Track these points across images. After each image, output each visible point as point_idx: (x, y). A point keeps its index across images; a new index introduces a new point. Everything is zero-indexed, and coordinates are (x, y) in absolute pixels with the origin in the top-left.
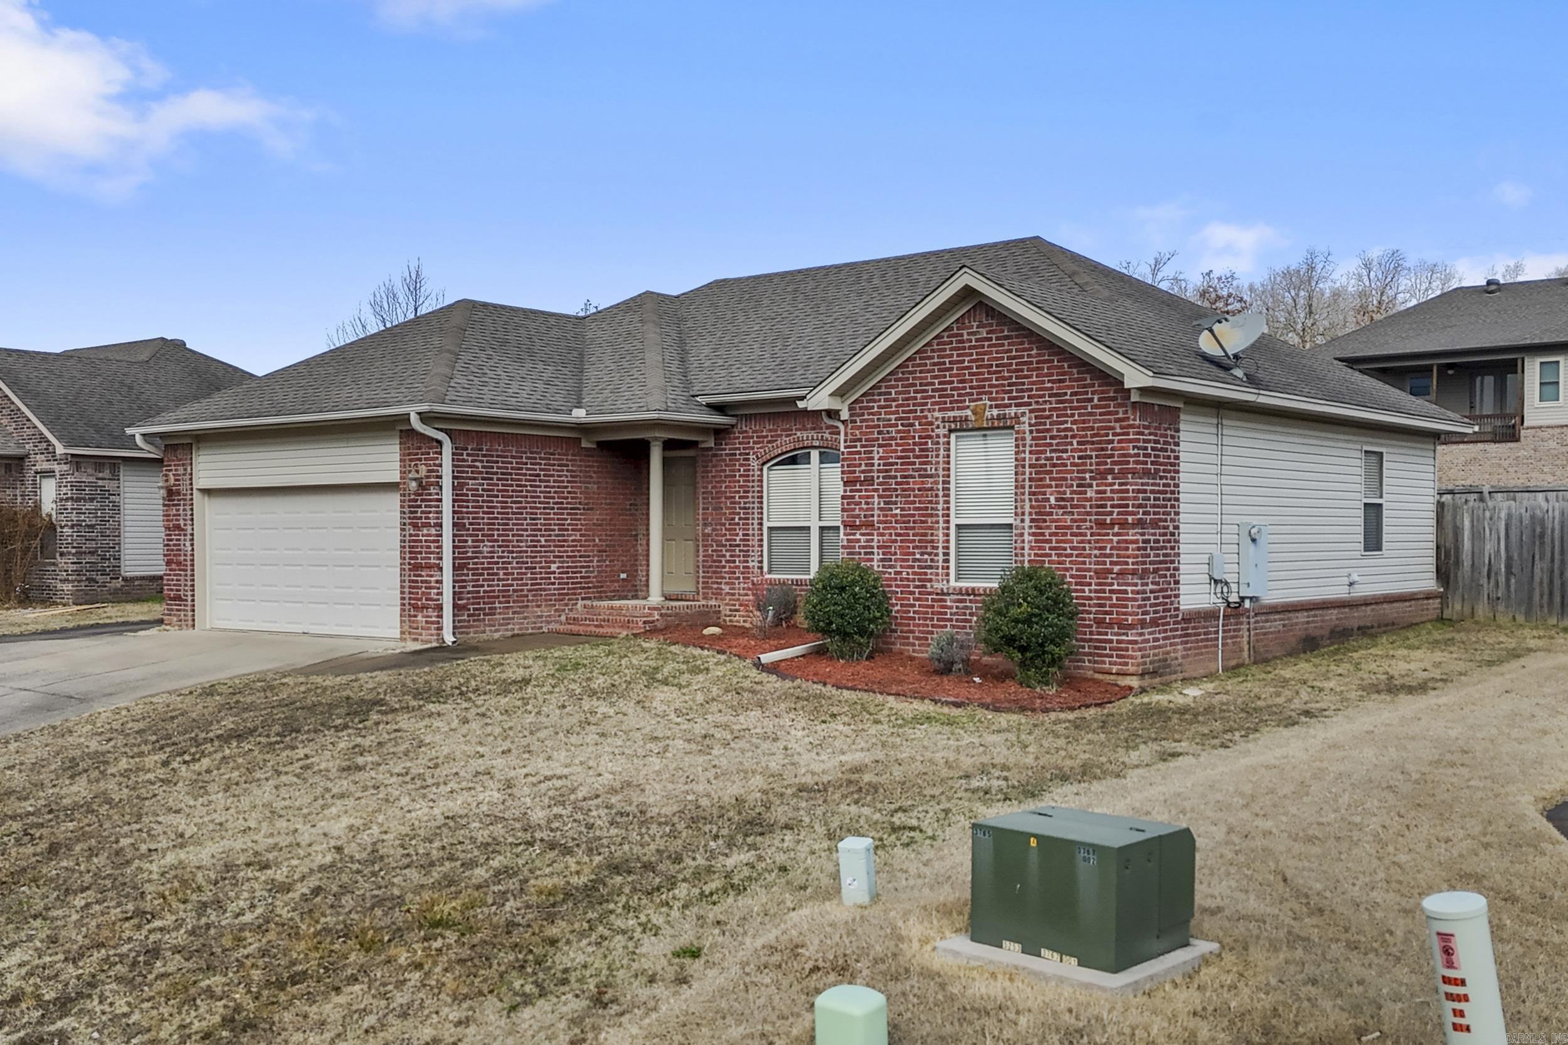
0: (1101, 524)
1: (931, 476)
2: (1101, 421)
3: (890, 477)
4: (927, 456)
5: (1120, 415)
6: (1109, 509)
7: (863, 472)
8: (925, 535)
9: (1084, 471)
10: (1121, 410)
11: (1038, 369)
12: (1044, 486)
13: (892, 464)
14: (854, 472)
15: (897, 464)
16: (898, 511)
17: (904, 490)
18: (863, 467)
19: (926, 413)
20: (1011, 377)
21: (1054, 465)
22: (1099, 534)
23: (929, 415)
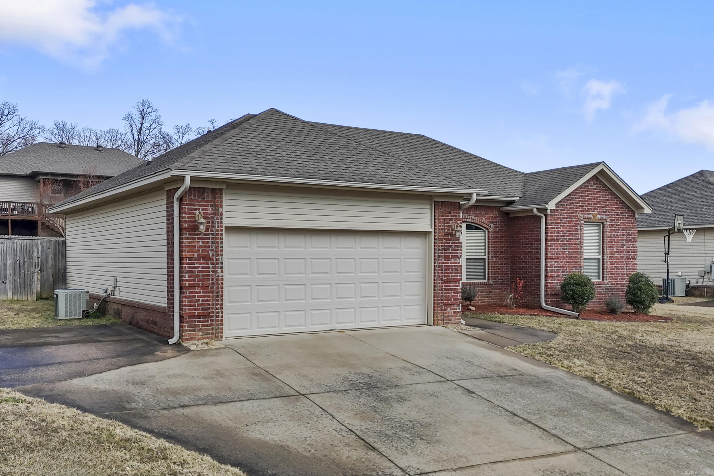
0: (628, 258)
1: (579, 239)
2: (628, 223)
3: (565, 239)
4: (577, 231)
5: (632, 222)
6: (630, 253)
7: (556, 236)
8: (577, 262)
9: (623, 240)
10: (633, 220)
11: (611, 203)
12: (612, 245)
13: (565, 234)
14: (553, 236)
15: (567, 233)
16: (567, 253)
17: (569, 244)
18: (556, 234)
19: (577, 214)
20: (603, 205)
21: (616, 237)
22: (628, 262)
23: (578, 215)
